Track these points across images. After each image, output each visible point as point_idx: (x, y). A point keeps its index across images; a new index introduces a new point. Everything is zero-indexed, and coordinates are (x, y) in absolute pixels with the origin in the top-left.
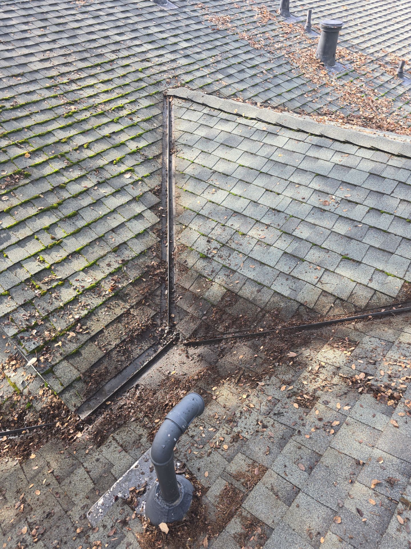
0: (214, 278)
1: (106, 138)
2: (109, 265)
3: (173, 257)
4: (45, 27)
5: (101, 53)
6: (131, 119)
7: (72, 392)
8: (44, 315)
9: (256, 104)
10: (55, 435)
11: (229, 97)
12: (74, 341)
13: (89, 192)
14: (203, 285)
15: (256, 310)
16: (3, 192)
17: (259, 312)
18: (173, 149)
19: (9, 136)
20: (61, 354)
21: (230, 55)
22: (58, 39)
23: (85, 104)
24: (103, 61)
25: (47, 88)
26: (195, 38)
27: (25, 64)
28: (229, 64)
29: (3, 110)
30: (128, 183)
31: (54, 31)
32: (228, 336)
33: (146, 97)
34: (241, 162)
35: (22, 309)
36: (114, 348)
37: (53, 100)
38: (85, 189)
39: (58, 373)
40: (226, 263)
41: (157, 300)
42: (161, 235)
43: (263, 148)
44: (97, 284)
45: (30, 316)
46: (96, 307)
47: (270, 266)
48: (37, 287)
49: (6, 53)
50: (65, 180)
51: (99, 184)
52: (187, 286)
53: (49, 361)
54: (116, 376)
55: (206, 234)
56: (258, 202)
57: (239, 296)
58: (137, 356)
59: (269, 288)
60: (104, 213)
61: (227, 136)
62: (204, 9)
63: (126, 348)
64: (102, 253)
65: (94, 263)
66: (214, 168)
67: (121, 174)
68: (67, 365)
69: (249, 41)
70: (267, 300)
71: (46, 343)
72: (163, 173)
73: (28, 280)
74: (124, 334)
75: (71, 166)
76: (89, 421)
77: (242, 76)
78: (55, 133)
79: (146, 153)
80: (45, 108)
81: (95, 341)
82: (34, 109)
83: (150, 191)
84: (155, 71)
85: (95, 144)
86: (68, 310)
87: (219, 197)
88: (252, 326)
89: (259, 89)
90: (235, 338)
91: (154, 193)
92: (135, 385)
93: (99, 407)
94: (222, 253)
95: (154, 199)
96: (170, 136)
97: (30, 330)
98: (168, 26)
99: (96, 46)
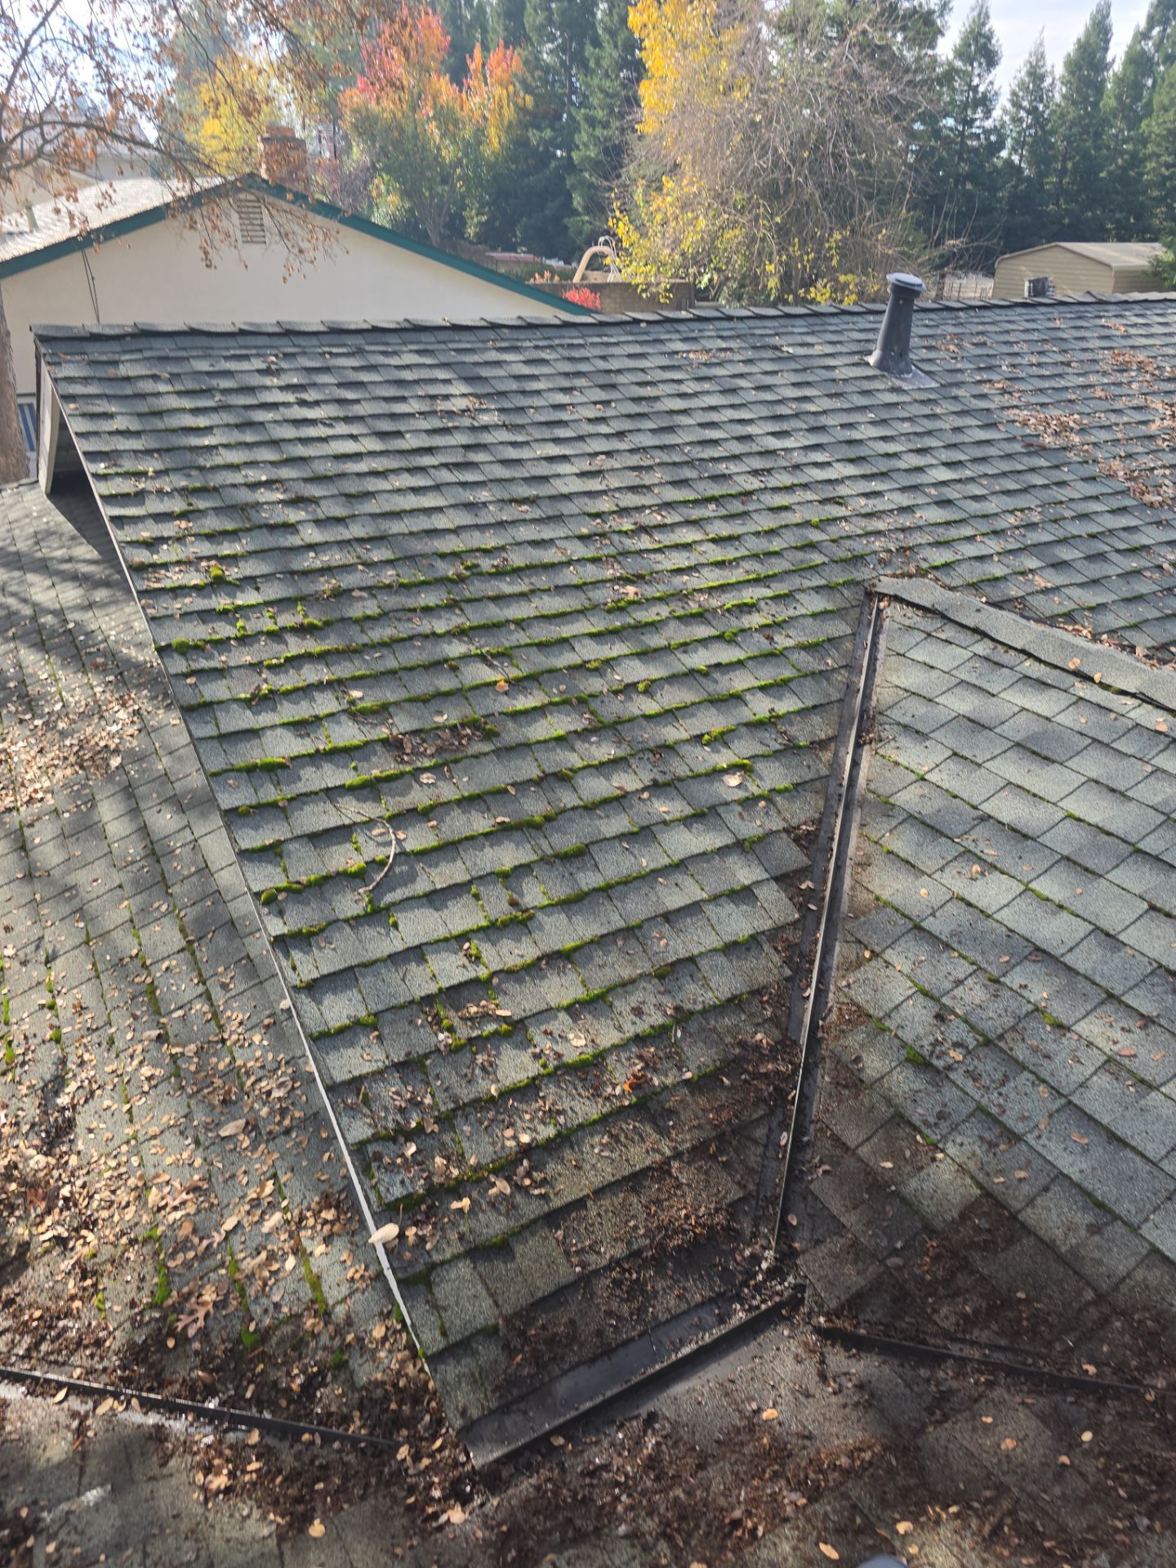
0: (944, 1138)
1: (697, 676)
2: (638, 1012)
3: (820, 1034)
4: (606, 403)
5: (727, 472)
6: (770, 639)
7: (466, 1365)
8: (443, 1109)
9: (1132, 649)
10: (388, 1484)
11: (1051, 621)
12: (503, 1209)
13: (625, 802)
14: (902, 1152)
15: (1079, 1293)
16: (427, 763)
17: (1089, 1303)
18: (868, 732)
19: (471, 633)
20: (461, 1237)
21: (1068, 514)
22: (630, 431)
23: (661, 587)
24: (724, 492)
25: (582, 538)
26: (975, 460)
27: (544, 479)
28: (1061, 534)
29: (473, 574)
30: (729, 799)
31: (624, 412)
32: (968, 1352)
33: (817, 589)
34: (1073, 806)
35: (396, 1075)
36: (605, 1268)
37: (590, 567)
38: (619, 792)
39: (442, 1292)
40: (991, 1100)
41: (754, 1156)
42: (797, 960)
43: (1152, 780)
44: (595, 1056)
45: (410, 1101)
46: (581, 1126)
47: (1143, 1156)
48: (445, 1022)
49: (510, 449)
50: (575, 760)
51: (655, 787)
52: (852, 1137)
53: (428, 1246)
54: (592, 1361)
55: (936, 993)
56: (1122, 937)
57: (1023, 1225)
58: (667, 1316)
59: (1135, 1229)
60: (652, 866)
61: (1036, 726)
62: (1010, 393)
63: (638, 1279)
64: (626, 973)
65: (601, 997)
66: (986, 808)
67: (717, 773)
68: (468, 1277)
69: (1128, 484)
70: (1122, 1270)
71: (432, 1190)
72: (831, 790)
73: (428, 1000)
74: (642, 1232)
75: (599, 729)
76: (492, 1479)
77: (1095, 570)
78: (577, 646)
79: (793, 731)
80: (567, 582)
81: (558, 1227)
82: (542, 580)
83: (786, 830)
84: (853, 528)
85: (667, 687)
86: (506, 1110)
87: (992, 893)
88: (1058, 1347)
89: (1144, 611)
90: (993, 1367)
91: (797, 840)
92: (643, 1412)
93: (531, 1446)
94: (981, 1067)
95: (792, 856)
96: (867, 697)
97: (402, 1139)
98: (906, 427)
99: (716, 455)
